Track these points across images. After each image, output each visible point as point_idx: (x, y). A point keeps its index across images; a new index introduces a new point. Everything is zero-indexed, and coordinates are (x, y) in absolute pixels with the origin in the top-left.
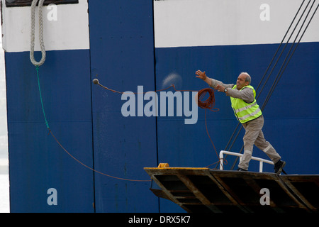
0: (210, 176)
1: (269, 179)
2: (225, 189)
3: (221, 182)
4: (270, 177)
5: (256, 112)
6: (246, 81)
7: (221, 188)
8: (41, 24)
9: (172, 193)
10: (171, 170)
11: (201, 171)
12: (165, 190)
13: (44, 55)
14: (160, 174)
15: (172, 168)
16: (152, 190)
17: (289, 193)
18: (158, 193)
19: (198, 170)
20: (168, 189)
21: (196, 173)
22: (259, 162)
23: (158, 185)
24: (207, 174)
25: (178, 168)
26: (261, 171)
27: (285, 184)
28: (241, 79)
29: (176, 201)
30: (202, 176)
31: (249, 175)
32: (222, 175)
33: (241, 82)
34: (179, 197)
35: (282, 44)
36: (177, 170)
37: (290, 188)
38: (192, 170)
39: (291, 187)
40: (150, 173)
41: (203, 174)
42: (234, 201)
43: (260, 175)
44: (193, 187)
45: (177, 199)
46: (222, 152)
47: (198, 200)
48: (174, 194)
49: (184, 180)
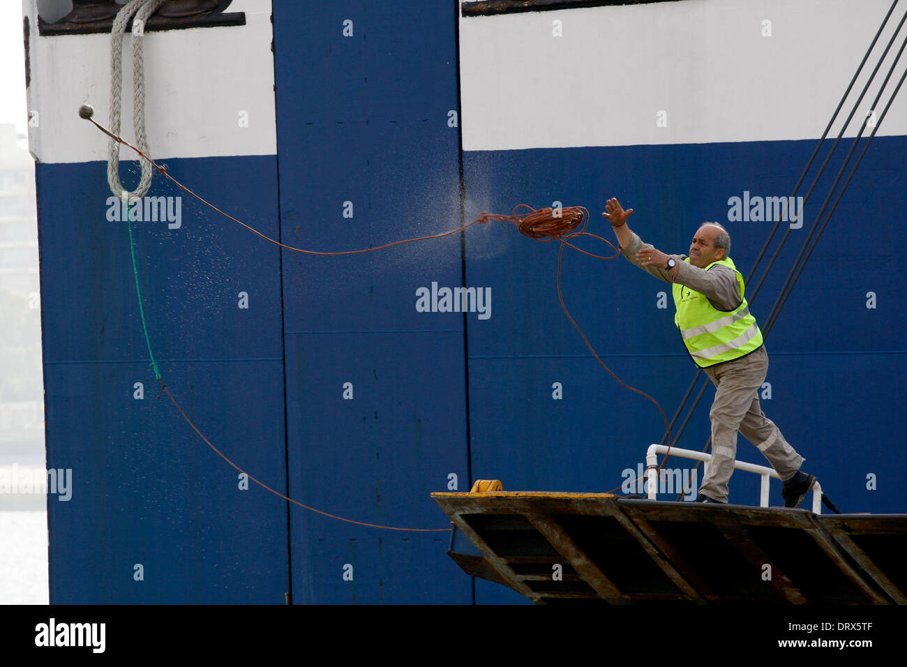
0: (621, 518)
1: (787, 525)
2: (661, 555)
3: (651, 534)
4: (790, 519)
5: (747, 336)
6: (718, 246)
7: (651, 550)
8: (139, 84)
9: (510, 565)
10: (507, 498)
11: (595, 502)
12: (492, 558)
13: (147, 173)
14: (478, 511)
15: (512, 494)
16: (453, 556)
17: (844, 564)
18: (472, 565)
19: (585, 501)
20: (500, 553)
21: (580, 509)
22: (757, 477)
23: (473, 544)
24: (610, 512)
25: (530, 494)
26: (764, 502)
27: (833, 541)
28: (702, 242)
29: (523, 587)
30: (599, 518)
31: (730, 514)
32: (652, 515)
33: (703, 250)
34: (530, 578)
35: (823, 141)
36: (525, 500)
37: (849, 551)
38: (568, 501)
39: (851, 548)
40: (448, 509)
41: (599, 511)
42: (687, 588)
43: (763, 515)
44: (572, 549)
45: (526, 582)
46: (653, 449)
47: (585, 587)
48: (518, 568)
49: (544, 527)
